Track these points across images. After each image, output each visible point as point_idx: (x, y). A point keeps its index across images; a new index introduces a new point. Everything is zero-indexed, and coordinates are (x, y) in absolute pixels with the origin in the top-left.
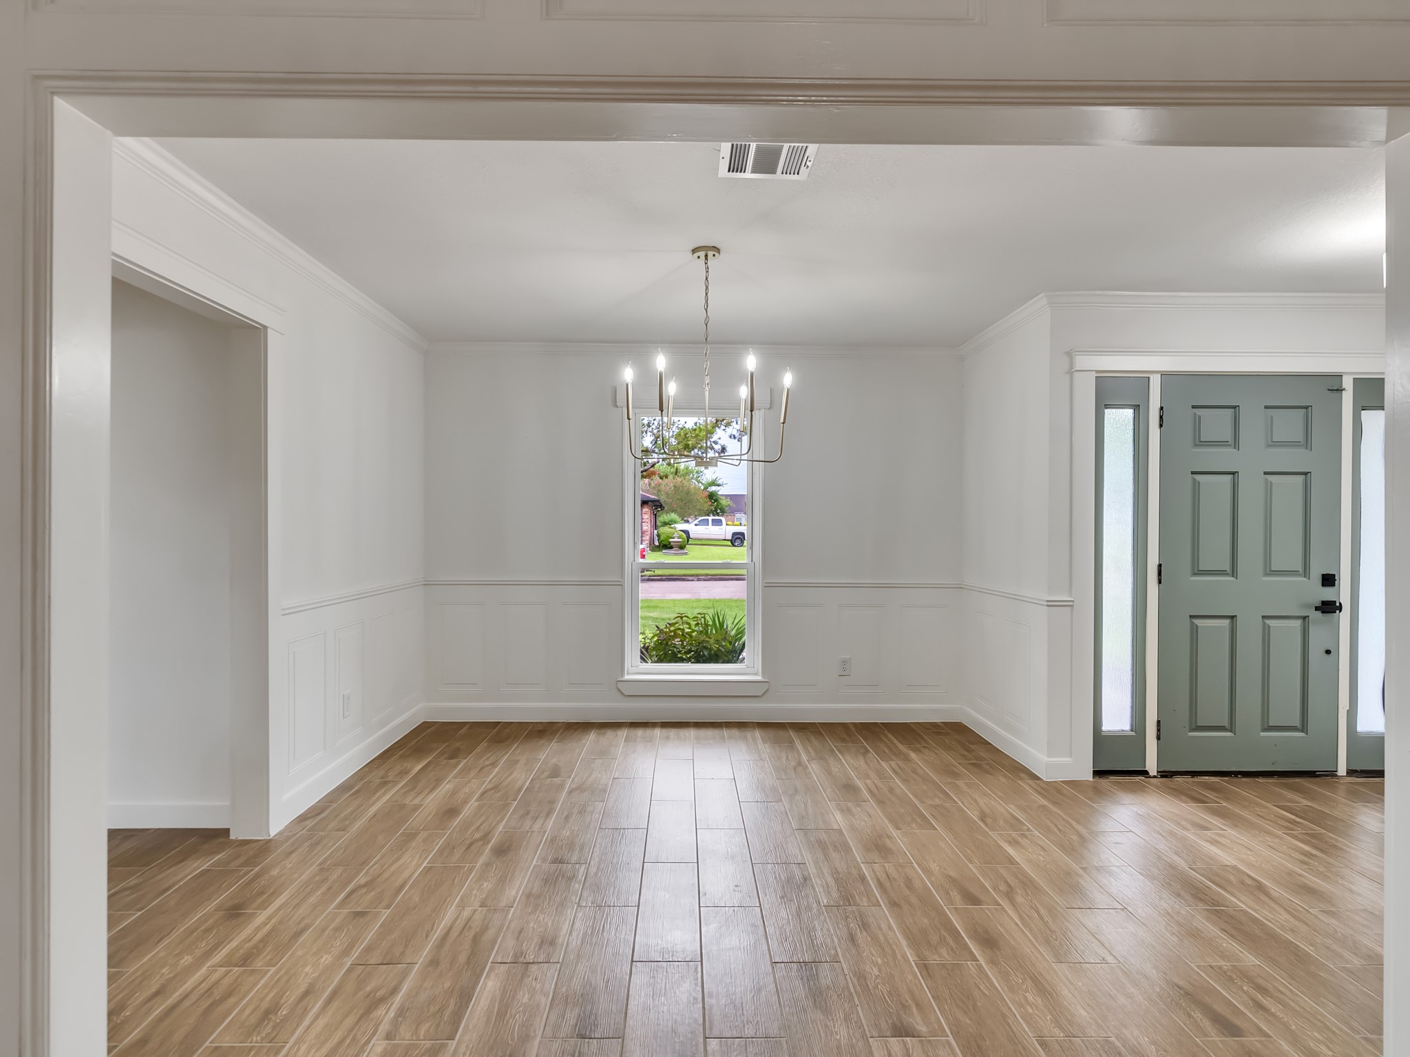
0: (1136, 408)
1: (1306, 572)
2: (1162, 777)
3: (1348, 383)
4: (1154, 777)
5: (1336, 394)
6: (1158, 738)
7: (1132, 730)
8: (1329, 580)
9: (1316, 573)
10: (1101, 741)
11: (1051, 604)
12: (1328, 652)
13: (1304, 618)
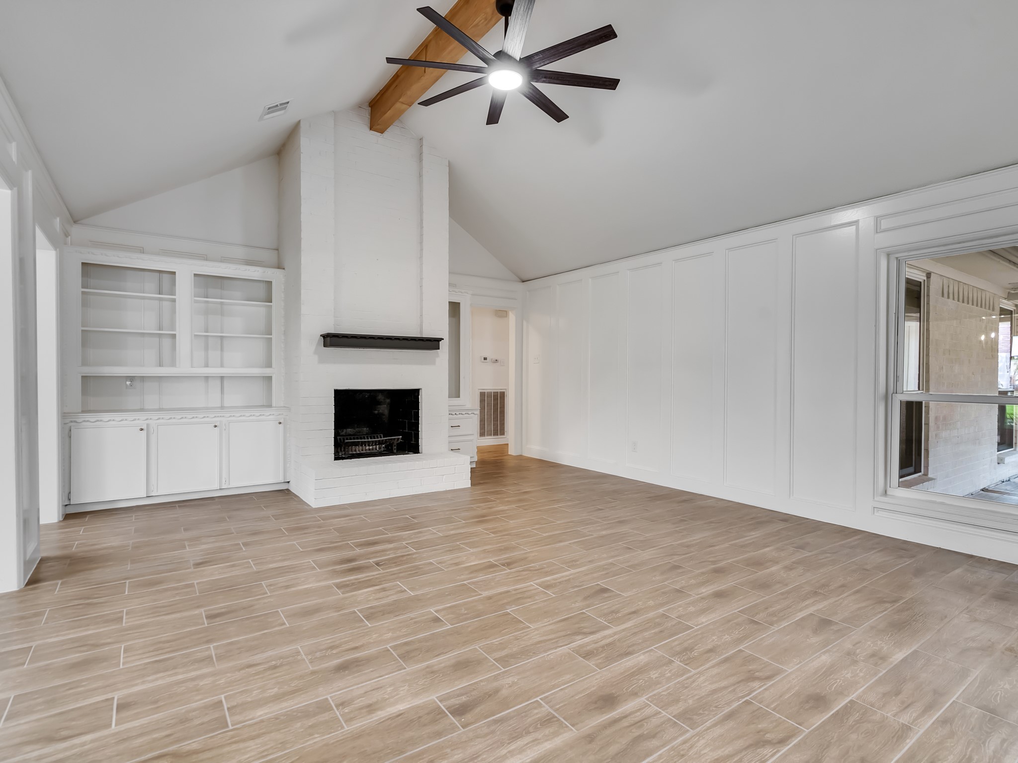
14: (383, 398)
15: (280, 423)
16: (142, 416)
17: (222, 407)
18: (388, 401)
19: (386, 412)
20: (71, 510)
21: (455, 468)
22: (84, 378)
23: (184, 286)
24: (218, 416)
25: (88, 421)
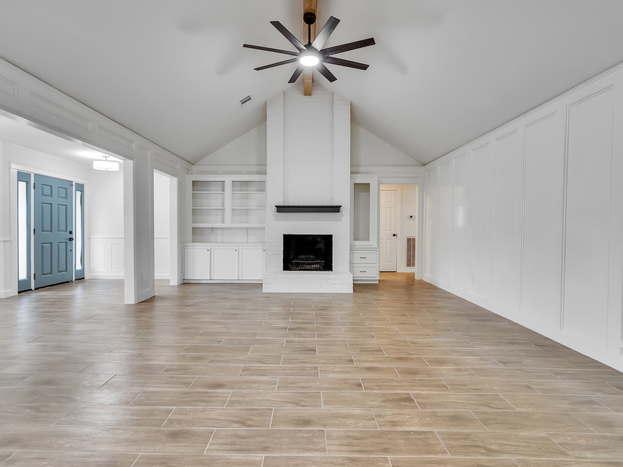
0: (27, 183)
1: (66, 231)
2: (36, 290)
3: (74, 184)
4: (34, 290)
5: (71, 186)
6: (35, 279)
7: (27, 278)
8: (71, 233)
9: (68, 231)
10: (20, 282)
11: (5, 241)
12: (71, 251)
13: (66, 242)
14: (320, 240)
15: (264, 251)
16: (208, 244)
17: (247, 242)
18: (324, 241)
19: (323, 247)
20: (185, 282)
21: (343, 281)
22: (193, 228)
23: (228, 186)
24: (237, 246)
25: (190, 246)
